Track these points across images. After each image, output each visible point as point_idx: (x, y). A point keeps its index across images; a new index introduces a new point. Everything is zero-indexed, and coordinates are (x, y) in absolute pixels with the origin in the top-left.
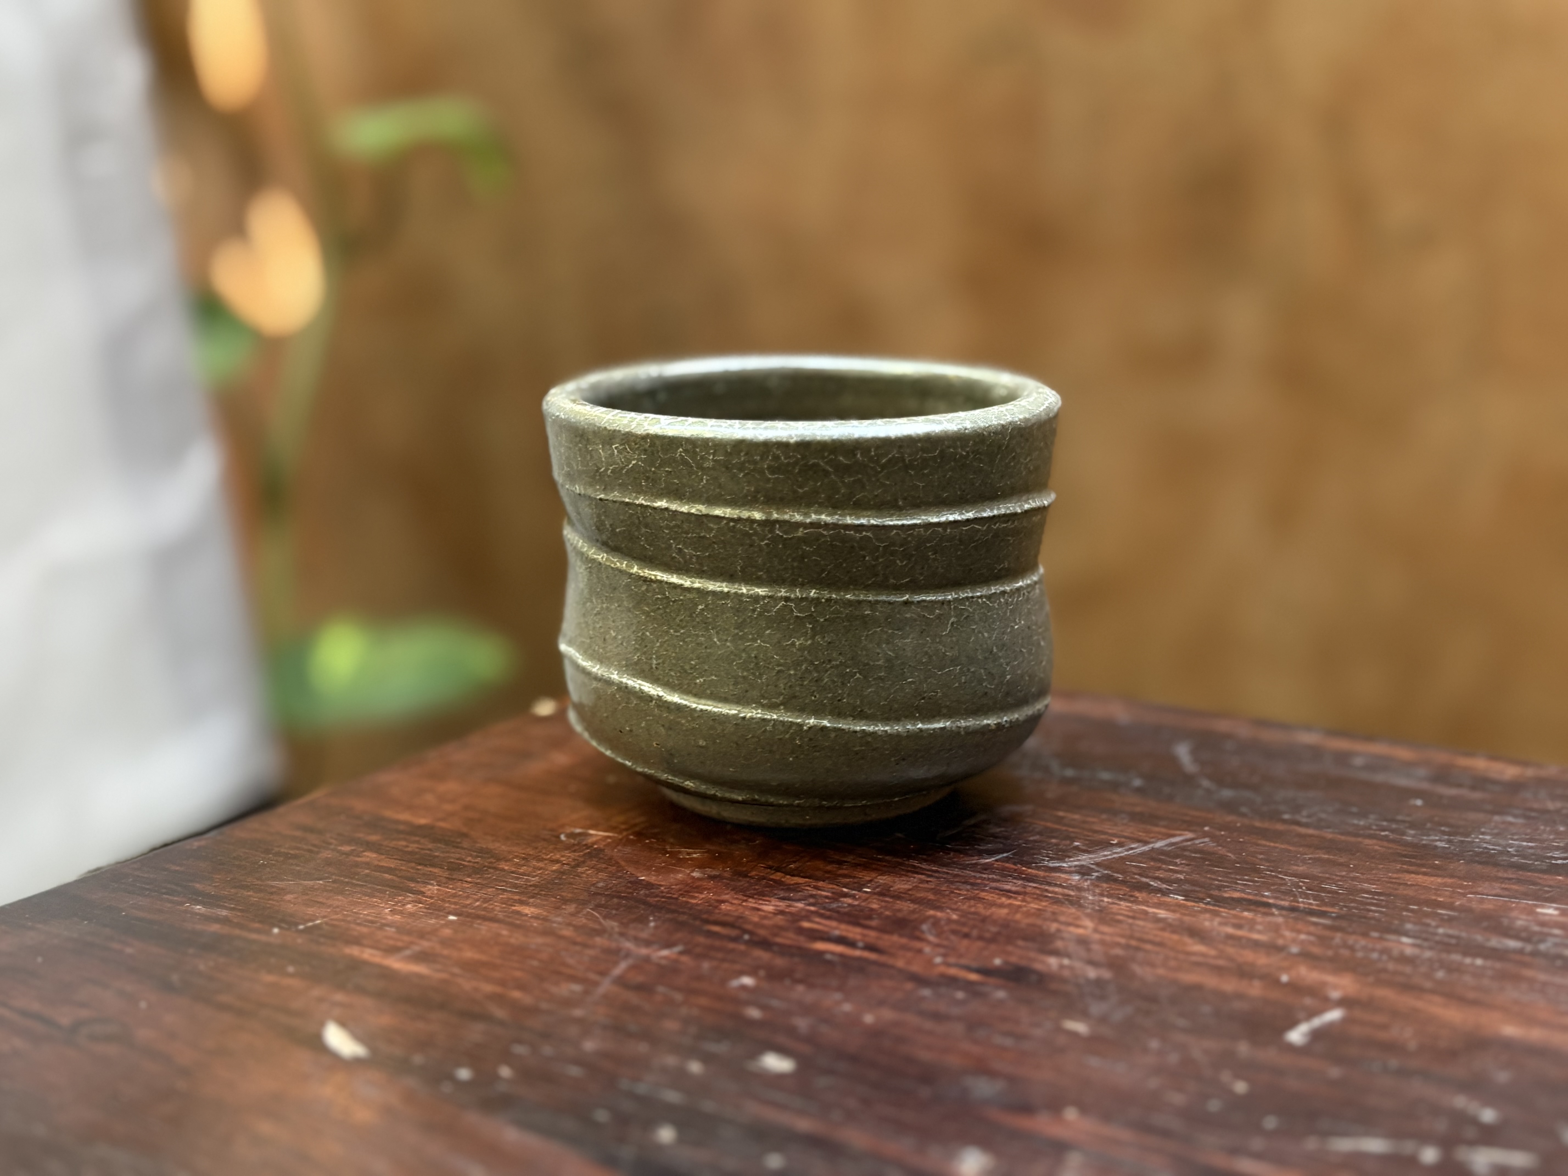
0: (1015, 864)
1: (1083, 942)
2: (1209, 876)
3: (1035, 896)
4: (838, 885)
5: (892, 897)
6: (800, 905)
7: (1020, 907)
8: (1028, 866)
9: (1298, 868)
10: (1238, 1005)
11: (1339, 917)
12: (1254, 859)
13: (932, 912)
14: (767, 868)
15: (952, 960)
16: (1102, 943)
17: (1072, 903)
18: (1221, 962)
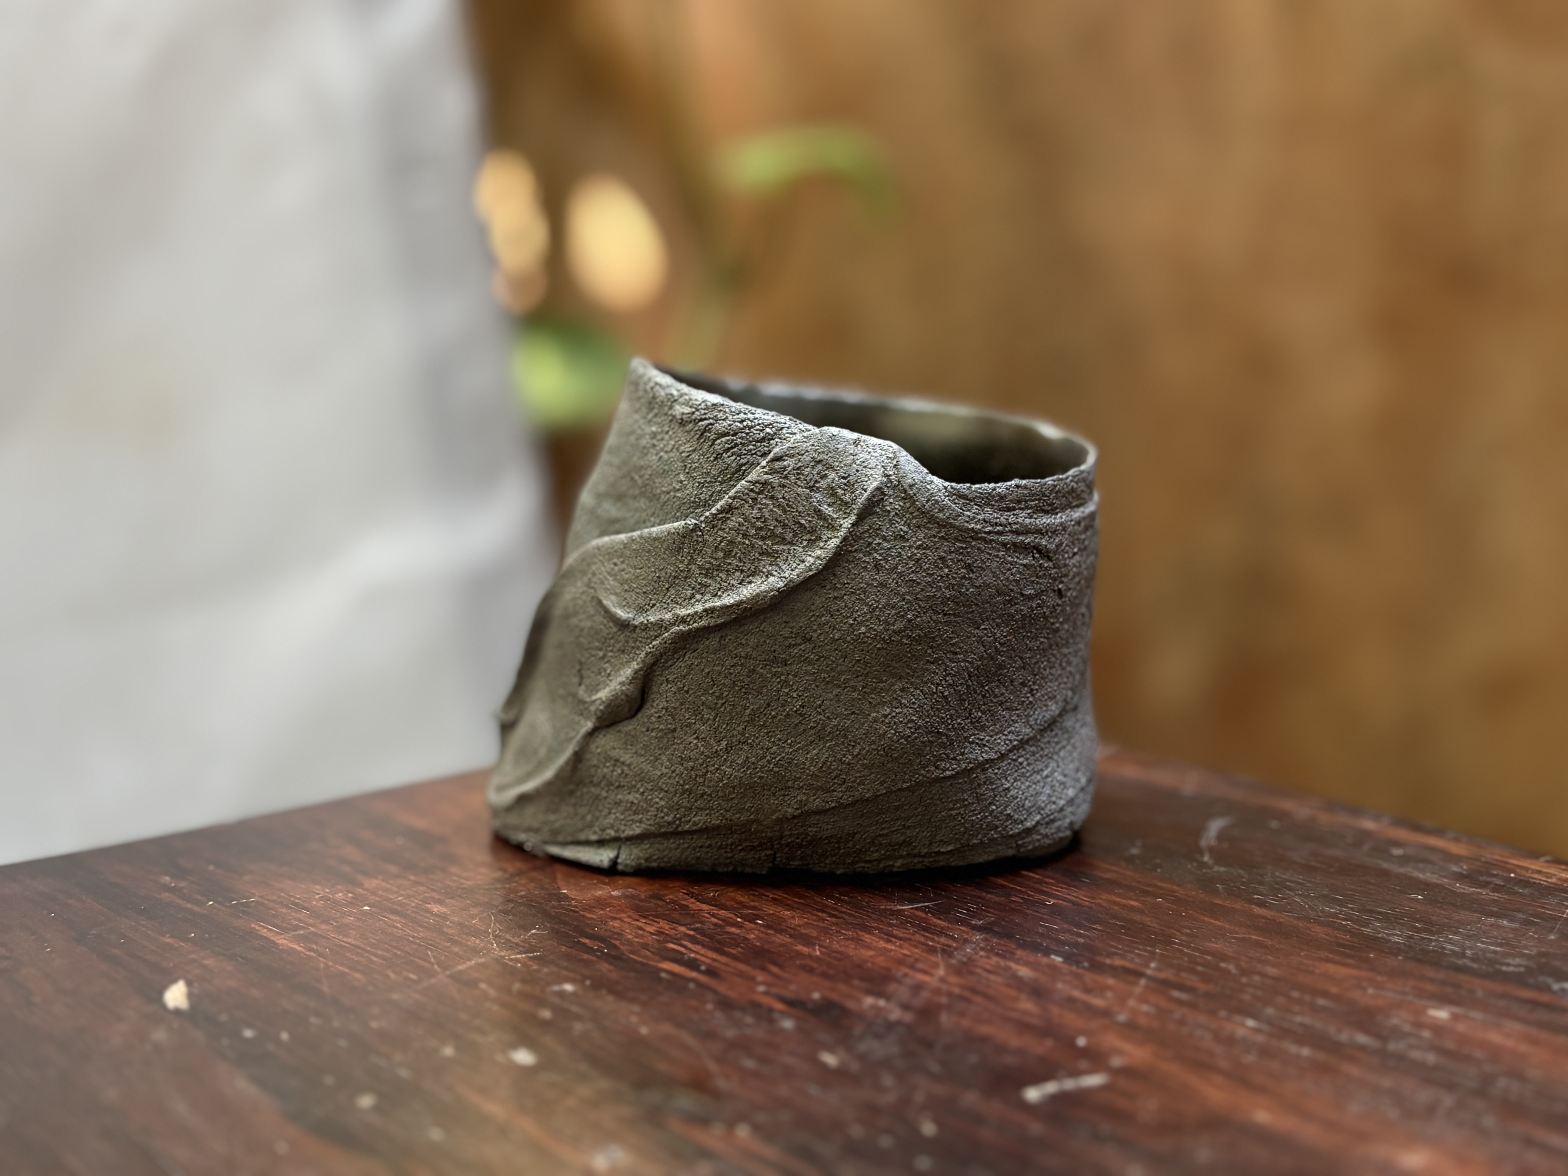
0: (926, 913)
1: (918, 988)
2: (1112, 943)
3: (915, 943)
4: (736, 915)
5: (776, 931)
6: (683, 929)
7: (891, 950)
8: (938, 916)
9: (1215, 945)
10: (1009, 1060)
11: (1207, 995)
12: (1177, 933)
13: (800, 948)
14: (686, 894)
15: (774, 990)
16: (938, 992)
17: (944, 951)
18: (1035, 1021)
